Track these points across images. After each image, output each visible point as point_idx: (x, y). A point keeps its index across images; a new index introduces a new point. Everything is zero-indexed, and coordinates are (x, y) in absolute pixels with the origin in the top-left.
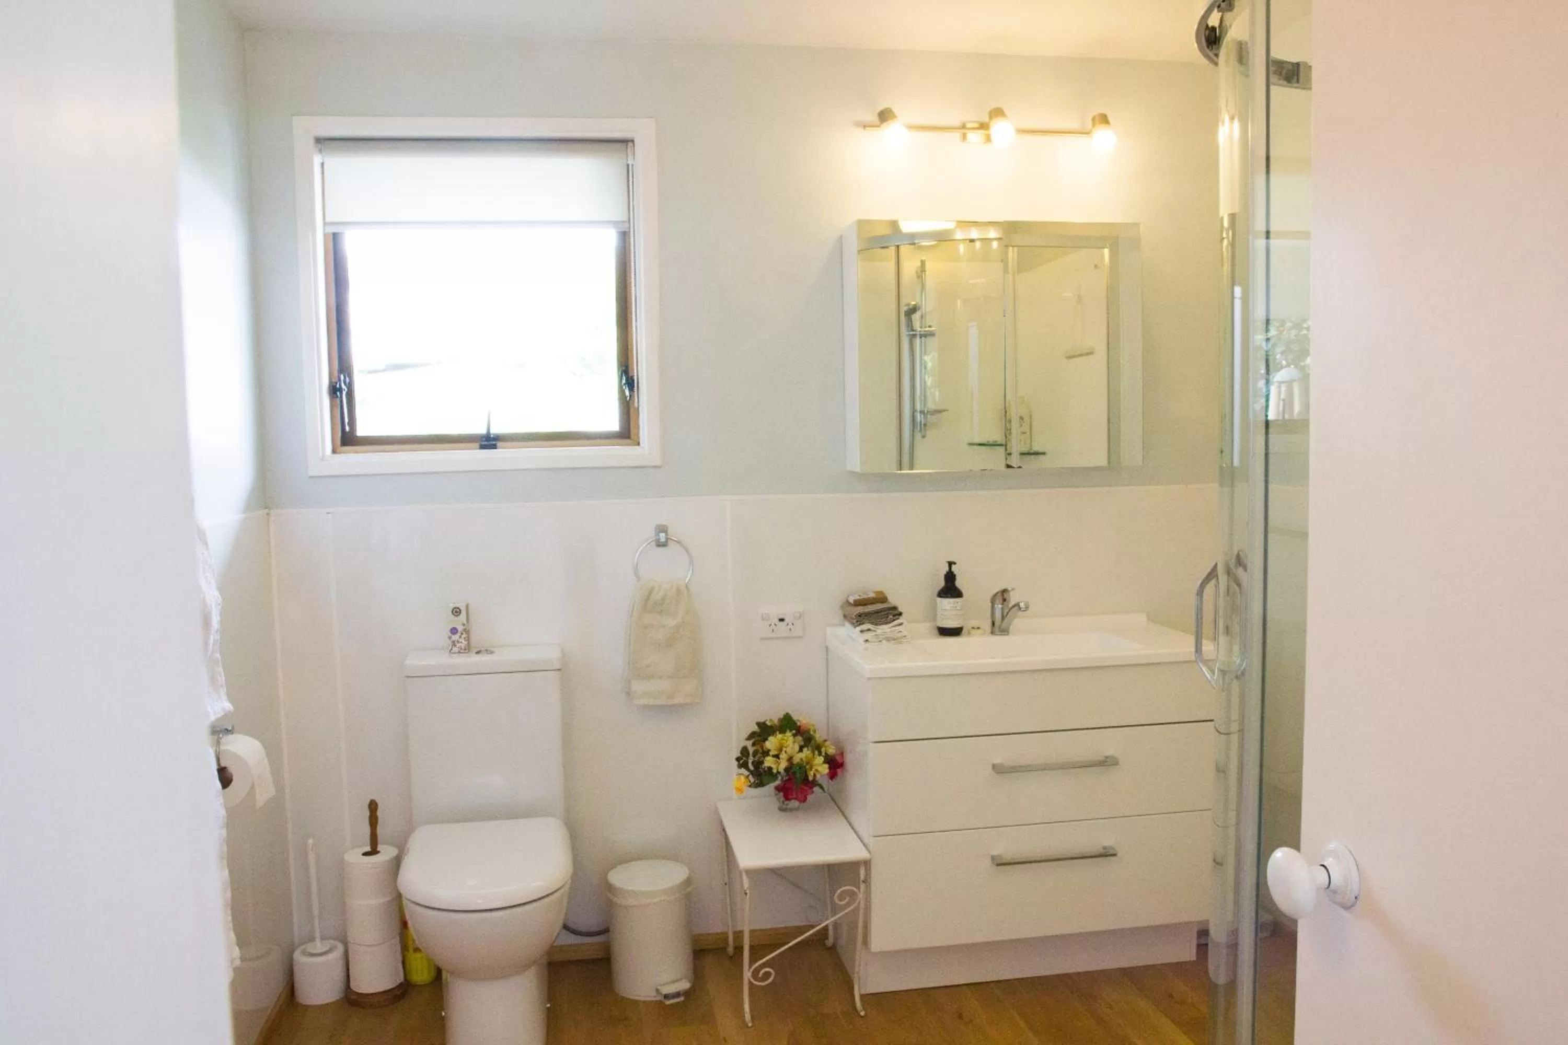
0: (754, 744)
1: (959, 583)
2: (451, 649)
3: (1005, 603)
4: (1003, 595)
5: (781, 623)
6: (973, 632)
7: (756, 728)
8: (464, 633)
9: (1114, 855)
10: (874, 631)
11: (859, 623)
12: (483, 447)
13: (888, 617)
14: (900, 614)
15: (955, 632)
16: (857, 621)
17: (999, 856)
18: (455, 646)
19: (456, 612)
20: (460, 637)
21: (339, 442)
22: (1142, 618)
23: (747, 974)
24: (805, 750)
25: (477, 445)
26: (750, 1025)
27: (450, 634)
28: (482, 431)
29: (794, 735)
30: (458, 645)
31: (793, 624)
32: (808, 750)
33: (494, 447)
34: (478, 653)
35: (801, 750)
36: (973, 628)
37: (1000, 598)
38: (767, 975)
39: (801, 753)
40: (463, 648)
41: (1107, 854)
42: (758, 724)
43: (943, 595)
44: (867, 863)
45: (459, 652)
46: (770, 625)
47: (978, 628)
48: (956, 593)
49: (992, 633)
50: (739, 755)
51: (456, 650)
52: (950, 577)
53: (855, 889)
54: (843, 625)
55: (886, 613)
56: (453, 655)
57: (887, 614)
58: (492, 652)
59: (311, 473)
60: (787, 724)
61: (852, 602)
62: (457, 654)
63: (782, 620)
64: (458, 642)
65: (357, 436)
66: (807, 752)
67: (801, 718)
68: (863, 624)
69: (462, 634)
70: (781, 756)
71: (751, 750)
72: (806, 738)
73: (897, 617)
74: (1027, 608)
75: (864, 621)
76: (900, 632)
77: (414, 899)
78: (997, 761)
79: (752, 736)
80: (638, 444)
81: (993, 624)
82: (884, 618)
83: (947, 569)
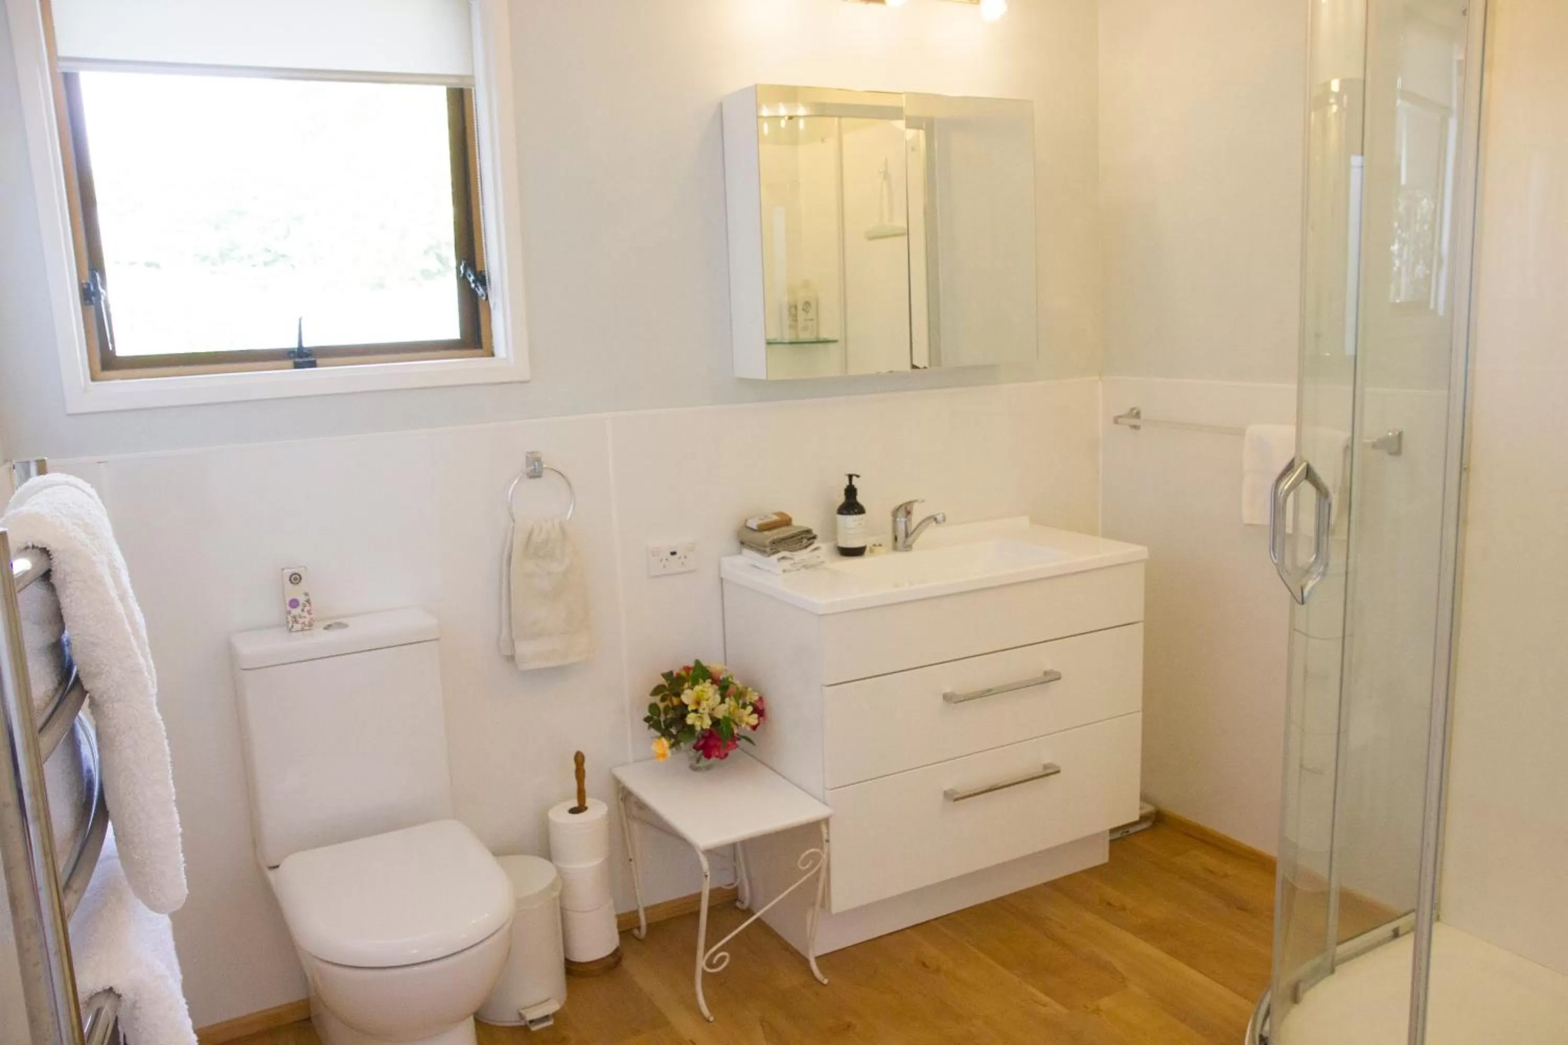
0: (663, 700)
1: (860, 499)
2: (292, 627)
3: (909, 516)
4: (906, 510)
5: (674, 557)
6: (877, 549)
7: (662, 681)
8: (307, 604)
9: (1058, 772)
10: (791, 558)
11: (774, 550)
12: (297, 366)
13: (802, 542)
14: (814, 537)
15: (857, 552)
16: (772, 549)
17: (951, 790)
18: (296, 622)
19: (296, 579)
20: (303, 610)
21: (98, 366)
22: (1025, 521)
23: (701, 963)
24: (727, 700)
25: (290, 363)
26: (711, 1019)
27: (289, 608)
28: (294, 345)
29: (712, 683)
30: (301, 621)
31: (685, 557)
32: (731, 700)
33: (313, 364)
34: (328, 627)
35: (723, 702)
36: (874, 545)
37: (902, 513)
38: (722, 959)
39: (723, 705)
40: (307, 623)
41: (1050, 772)
42: (664, 675)
43: (845, 512)
44: (826, 821)
45: (302, 630)
46: (661, 560)
47: (880, 545)
48: (860, 510)
49: (895, 548)
50: (648, 714)
51: (297, 627)
52: (851, 492)
53: (817, 850)
54: (740, 553)
55: (800, 537)
56: (294, 634)
57: (802, 538)
58: (345, 626)
59: (70, 410)
60: (699, 673)
61: (755, 527)
62: (300, 633)
63: (673, 553)
64: (300, 617)
65: (116, 357)
66: (730, 702)
67: (715, 664)
68: (778, 552)
69: (305, 606)
70: (701, 710)
71: (662, 706)
72: (724, 687)
73: (811, 541)
74: (944, 520)
75: (780, 549)
76: (819, 557)
77: (326, 959)
78: (948, 690)
79: (657, 691)
80: (493, 355)
81: (896, 539)
82: (799, 542)
83: (847, 483)
